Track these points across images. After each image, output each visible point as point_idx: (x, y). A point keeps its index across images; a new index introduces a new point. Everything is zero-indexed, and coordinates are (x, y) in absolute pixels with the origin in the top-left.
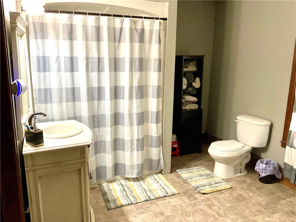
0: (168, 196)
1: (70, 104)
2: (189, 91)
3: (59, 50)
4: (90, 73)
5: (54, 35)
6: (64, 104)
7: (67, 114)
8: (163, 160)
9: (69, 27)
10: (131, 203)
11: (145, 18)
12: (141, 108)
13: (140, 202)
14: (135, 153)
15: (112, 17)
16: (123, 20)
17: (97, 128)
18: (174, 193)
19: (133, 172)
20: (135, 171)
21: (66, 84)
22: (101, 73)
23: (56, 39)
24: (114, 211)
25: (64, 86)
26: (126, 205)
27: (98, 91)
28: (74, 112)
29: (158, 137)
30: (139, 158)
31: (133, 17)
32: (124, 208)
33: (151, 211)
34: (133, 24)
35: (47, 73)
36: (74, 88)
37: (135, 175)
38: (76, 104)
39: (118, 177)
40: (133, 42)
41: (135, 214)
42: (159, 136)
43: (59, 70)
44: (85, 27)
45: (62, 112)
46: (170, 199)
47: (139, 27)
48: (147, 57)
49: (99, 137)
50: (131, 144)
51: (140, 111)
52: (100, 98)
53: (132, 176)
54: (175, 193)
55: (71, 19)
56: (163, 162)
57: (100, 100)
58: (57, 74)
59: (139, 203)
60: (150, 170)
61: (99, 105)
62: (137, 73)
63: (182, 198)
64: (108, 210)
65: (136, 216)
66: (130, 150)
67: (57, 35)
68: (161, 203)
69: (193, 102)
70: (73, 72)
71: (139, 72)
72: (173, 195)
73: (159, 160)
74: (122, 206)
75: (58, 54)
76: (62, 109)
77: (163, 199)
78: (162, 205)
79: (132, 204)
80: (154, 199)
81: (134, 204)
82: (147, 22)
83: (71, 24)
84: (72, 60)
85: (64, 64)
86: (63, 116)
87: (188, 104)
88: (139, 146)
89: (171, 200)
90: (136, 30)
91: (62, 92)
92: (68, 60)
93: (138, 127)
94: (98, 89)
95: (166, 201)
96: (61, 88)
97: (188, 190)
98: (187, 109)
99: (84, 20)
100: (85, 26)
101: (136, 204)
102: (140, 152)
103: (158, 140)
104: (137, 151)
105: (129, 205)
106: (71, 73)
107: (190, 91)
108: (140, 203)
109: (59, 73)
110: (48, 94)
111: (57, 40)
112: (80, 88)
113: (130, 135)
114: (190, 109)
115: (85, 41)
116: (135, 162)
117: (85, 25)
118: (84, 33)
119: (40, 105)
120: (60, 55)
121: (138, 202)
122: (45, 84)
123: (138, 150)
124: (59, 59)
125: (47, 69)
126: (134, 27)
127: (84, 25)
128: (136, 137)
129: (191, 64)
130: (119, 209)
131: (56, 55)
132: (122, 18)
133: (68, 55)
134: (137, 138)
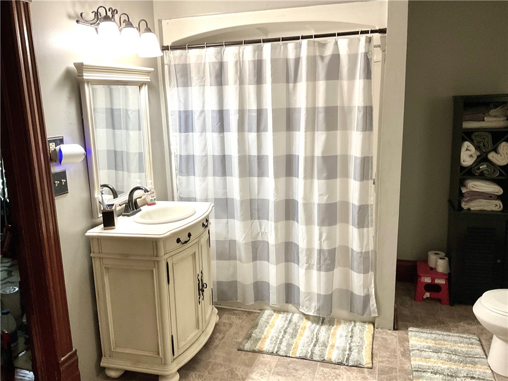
0: (347, 366)
1: (218, 179)
2: (480, 170)
3: (204, 101)
4: (246, 133)
5: (198, 79)
6: (210, 179)
7: (214, 193)
8: (374, 300)
9: (217, 66)
10: (277, 352)
11: (339, 34)
12: (327, 196)
13: (292, 357)
14: (315, 272)
15: (281, 42)
16: (300, 45)
17: (257, 221)
18: (360, 364)
19: (310, 305)
20: (315, 304)
21: (213, 149)
22: (263, 133)
23: (200, 86)
24: (244, 355)
25: (210, 153)
26: (268, 353)
27: (258, 162)
28: (225, 191)
29: (361, 253)
30: (320, 283)
31: (316, 36)
32: (261, 356)
33: (294, 376)
34: (317, 48)
35: (190, 134)
36: (225, 155)
37: (313, 311)
38: (227, 179)
39: (291, 307)
40: (316, 81)
41: (266, 371)
42: (365, 252)
43: (204, 130)
44: (239, 65)
45: (206, 190)
46: (345, 370)
47: (329, 52)
48: (346, 105)
49: (260, 234)
50: (307, 255)
51: (324, 200)
52: (261, 174)
53: (307, 312)
54: (364, 364)
55: (220, 54)
56: (375, 304)
57: (262, 176)
58: (201, 135)
59: (289, 357)
60: (351, 312)
61: (259, 183)
62: (322, 134)
63: (368, 377)
64: (238, 350)
65: (265, 374)
66: (305, 266)
67: (202, 79)
68: (323, 370)
69: (490, 196)
70: (223, 132)
71: (324, 132)
72: (356, 366)
73: (367, 298)
74: (260, 352)
75: (203, 106)
76: (207, 185)
77: (333, 367)
78: (321, 375)
79: (277, 354)
80: (318, 361)
81: (280, 356)
82: (343, 41)
83: (220, 61)
84: (221, 115)
85: (211, 121)
86: (207, 196)
87: (477, 199)
88: (322, 262)
89: (344, 373)
90: (322, 58)
91: (207, 161)
92: (216, 115)
93: (320, 229)
94: (258, 158)
95: (335, 372)
96: (206, 156)
97: (396, 369)
98: (472, 209)
99: (238, 53)
100: (239, 63)
101: (282, 358)
102: (323, 273)
103: (362, 259)
104: (317, 270)
105: (272, 353)
106: (219, 135)
107: (484, 172)
108: (291, 359)
109: (204, 133)
110: (191, 163)
111: (202, 87)
112: (231, 155)
113: (305, 240)
114: (480, 210)
115: (238, 85)
116: (315, 290)
117: (240, 61)
118: (236, 73)
119: (180, 177)
120: (206, 109)
121: (288, 355)
122: (187, 150)
123: (319, 269)
124: (203, 114)
125: (190, 128)
126: (317, 54)
127: (236, 62)
128: (316, 246)
129: (493, 112)
130: (253, 355)
131: (200, 109)
132: (298, 41)
133: (215, 107)
134: (319, 248)
